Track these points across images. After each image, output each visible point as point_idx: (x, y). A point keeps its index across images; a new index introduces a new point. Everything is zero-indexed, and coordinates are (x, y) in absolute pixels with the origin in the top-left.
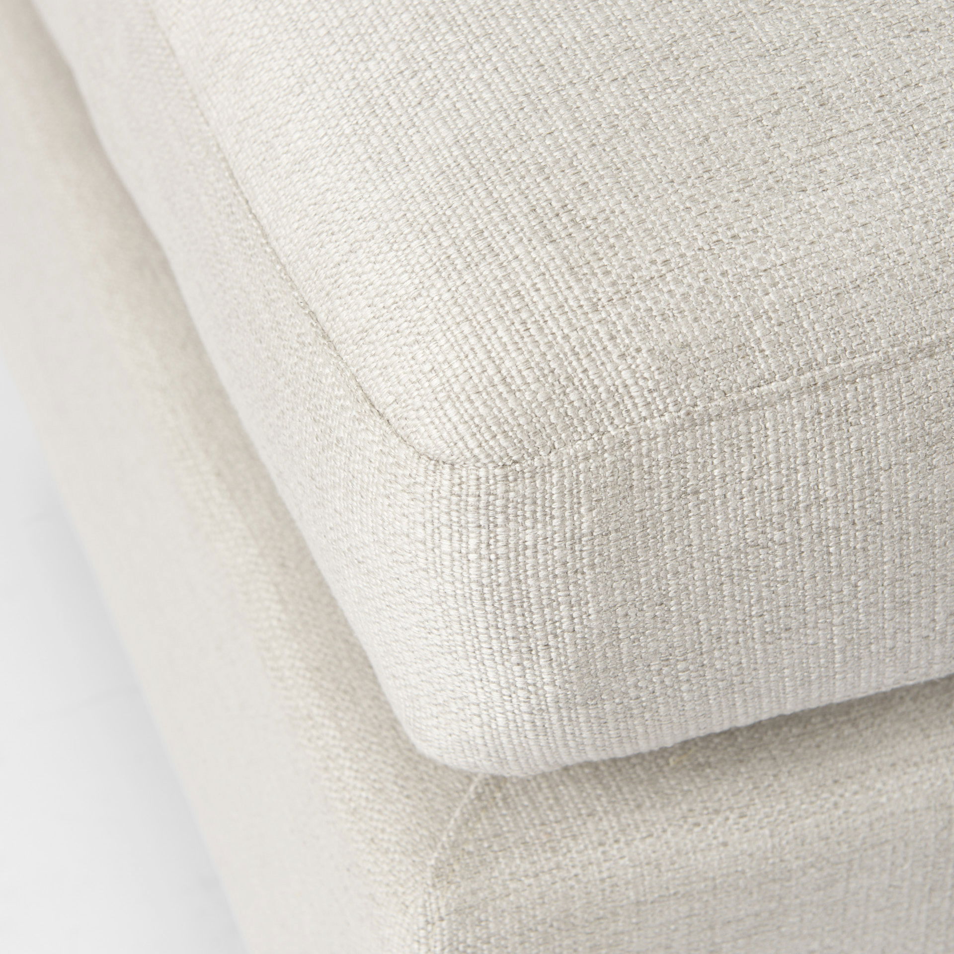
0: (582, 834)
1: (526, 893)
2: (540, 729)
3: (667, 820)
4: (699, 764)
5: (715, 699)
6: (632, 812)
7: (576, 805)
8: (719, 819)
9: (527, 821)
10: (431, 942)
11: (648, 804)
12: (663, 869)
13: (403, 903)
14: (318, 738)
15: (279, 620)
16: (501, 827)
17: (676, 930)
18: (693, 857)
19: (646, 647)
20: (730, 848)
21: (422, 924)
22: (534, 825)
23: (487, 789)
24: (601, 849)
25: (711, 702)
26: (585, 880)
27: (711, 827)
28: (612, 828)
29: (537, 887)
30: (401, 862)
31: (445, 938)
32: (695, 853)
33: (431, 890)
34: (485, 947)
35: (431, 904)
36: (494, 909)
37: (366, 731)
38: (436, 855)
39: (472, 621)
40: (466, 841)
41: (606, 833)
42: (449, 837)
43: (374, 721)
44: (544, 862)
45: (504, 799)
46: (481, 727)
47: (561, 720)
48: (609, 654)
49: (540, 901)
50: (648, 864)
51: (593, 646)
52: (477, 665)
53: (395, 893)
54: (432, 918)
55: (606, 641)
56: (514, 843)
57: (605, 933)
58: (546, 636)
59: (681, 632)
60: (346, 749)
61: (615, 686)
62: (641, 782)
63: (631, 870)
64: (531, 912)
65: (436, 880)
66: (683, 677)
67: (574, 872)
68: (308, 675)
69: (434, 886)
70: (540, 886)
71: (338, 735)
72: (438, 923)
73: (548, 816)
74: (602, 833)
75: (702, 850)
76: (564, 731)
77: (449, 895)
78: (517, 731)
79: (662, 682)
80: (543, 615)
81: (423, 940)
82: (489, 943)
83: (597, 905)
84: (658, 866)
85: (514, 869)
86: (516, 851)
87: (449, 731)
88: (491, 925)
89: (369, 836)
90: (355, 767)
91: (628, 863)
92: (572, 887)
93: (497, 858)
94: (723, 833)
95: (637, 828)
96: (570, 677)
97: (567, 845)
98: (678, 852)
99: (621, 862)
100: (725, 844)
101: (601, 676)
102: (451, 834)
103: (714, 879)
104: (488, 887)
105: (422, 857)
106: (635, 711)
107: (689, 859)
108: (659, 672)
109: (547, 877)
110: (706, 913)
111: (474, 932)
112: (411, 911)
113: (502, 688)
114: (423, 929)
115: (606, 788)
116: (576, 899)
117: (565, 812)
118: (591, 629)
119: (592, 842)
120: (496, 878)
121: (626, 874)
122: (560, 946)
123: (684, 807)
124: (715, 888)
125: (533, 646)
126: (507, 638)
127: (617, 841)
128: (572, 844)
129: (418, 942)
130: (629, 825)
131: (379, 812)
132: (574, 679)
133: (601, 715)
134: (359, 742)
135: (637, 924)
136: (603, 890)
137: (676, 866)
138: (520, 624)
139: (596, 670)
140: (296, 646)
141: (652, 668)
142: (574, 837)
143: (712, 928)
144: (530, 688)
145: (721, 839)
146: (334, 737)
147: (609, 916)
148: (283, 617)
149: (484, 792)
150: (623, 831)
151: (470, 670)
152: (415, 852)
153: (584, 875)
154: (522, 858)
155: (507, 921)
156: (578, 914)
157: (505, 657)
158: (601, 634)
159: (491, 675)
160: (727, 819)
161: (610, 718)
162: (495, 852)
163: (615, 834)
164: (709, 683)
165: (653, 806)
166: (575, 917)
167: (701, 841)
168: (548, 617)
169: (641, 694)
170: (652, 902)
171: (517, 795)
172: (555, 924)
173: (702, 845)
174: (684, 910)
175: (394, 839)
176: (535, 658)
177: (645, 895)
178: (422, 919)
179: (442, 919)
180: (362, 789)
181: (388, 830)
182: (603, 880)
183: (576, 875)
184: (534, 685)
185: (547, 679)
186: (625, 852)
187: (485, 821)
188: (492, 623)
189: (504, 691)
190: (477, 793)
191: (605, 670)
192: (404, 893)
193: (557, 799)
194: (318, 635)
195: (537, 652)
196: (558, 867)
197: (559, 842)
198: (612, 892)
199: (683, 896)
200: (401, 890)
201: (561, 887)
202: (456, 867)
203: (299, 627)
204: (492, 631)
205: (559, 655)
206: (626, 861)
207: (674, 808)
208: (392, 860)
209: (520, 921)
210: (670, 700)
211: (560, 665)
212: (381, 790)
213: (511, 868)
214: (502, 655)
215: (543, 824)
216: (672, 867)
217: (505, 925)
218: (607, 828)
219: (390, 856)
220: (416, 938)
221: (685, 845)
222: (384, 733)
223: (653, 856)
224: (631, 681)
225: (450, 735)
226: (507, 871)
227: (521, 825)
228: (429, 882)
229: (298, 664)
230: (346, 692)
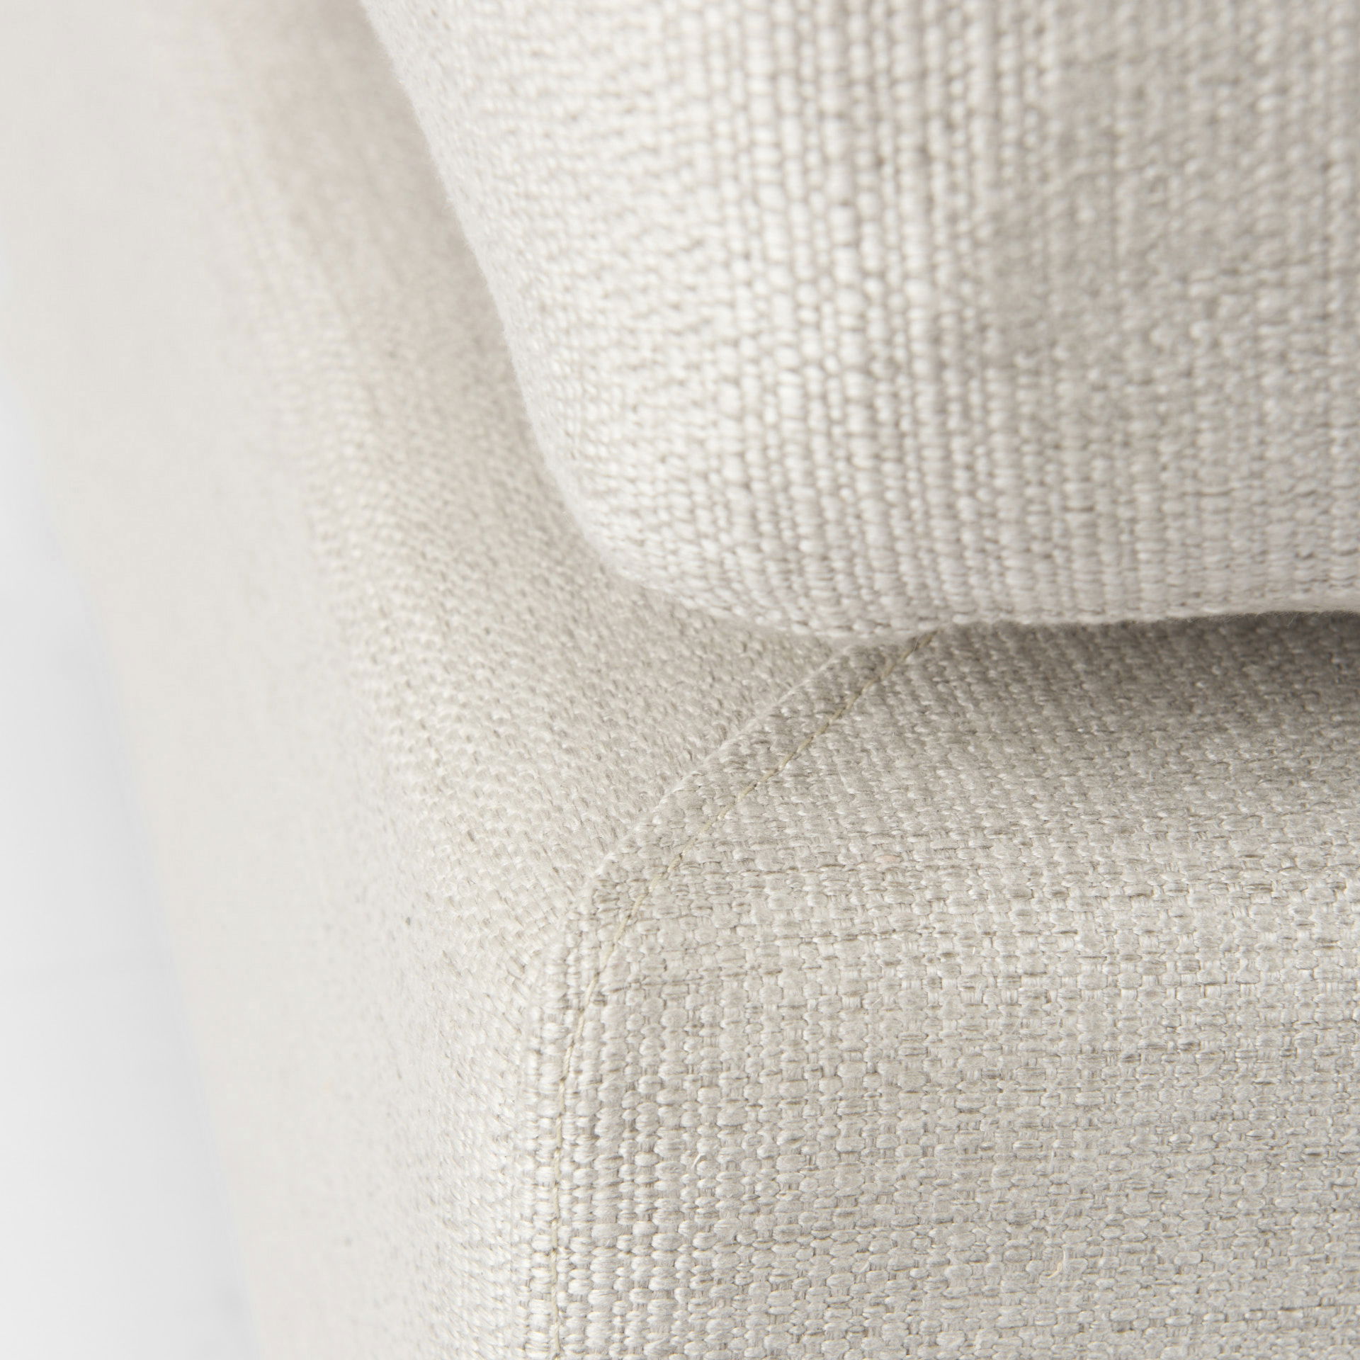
0: (977, 868)
1: (820, 977)
2: (886, 434)
3: (1190, 867)
4: (1285, 771)
5: (1346, 444)
6: (1107, 839)
7: (971, 810)
8: (1318, 884)
9: (845, 824)
10: (570, 1058)
11: (1148, 829)
12: (1165, 978)
13: (515, 960)
14: (394, 651)
15: (360, 446)
16: (781, 828)
17: (1181, 1147)
18: (1243, 963)
19: (1181, 212)
20: (1338, 957)
21: (551, 1007)
22: (863, 835)
23: (761, 750)
24: (1017, 906)
25: (1335, 450)
26: (968, 970)
27: (1295, 899)
28: (1052, 864)
29: (848, 966)
30: (525, 871)
31: (605, 1051)
32: (1248, 951)
33: (585, 926)
34: (702, 1094)
35: (578, 960)
36: (736, 999)
37: (502, 633)
38: (611, 856)
39: (736, 55)
40: (691, 840)
41: (1036, 874)
42: (650, 825)
43: (527, 617)
44: (873, 912)
45: (799, 775)
46: (739, 418)
47: (941, 409)
48: (1086, 215)
49: (854, 1001)
50: (1129, 958)
51: (1044, 178)
52: (739, 203)
53: (501, 939)
54: (579, 994)
55: (1080, 166)
56: (806, 861)
57: (1004, 1118)
58: (924, 119)
59: (1278, 187)
60: (447, 668)
61: (1092, 325)
62: (1138, 786)
63: (1086, 967)
64: (827, 1026)
65: (601, 907)
66: (1271, 342)
67: (944, 946)
68: (398, 536)
69: (593, 917)
70: (857, 965)
71: (437, 639)
72: (591, 1008)
73: (900, 821)
74: (1026, 872)
75: (1268, 948)
76: (947, 456)
77: (627, 943)
78: (829, 435)
79: (1215, 345)
80: (921, 52)
81: (549, 1050)
82: (713, 1085)
83: (994, 1037)
84: (1154, 967)
85: (797, 916)
86: (809, 879)
87: (662, 447)
88: (724, 1040)
89: (464, 828)
90: (461, 697)
91: (1080, 947)
92: (935, 982)
93: (759, 887)
94: (1324, 918)
95: (1114, 874)
96: (977, 263)
97: (938, 885)
98: (1208, 943)
99: (1065, 943)
100: (1327, 944)
101: (1058, 280)
102: (656, 821)
103: (1289, 1027)
104: (728, 944)
105: (576, 862)
106: (1137, 427)
107: (1233, 966)
108: (1211, 306)
109: (878, 947)
110: (1261, 1116)
111: (679, 1050)
112: (531, 976)
113: (798, 282)
114: (553, 1019)
115: (1053, 788)
116: (940, 1013)
117: (942, 819)
118: (1044, 119)
119: (998, 889)
120: (750, 926)
121: (1073, 974)
122: (890, 1129)
123: (1236, 846)
124: (1289, 1052)
125: (886, 150)
126: (821, 115)
127: (1060, 894)
128: (948, 884)
129: (539, 1052)
130: (1094, 866)
131: (498, 778)
132: (986, 271)
133: (1046, 414)
134: (484, 652)
135: (1087, 1108)
136: (1013, 1004)
137: (1200, 977)
138: (859, 71)
139: (1047, 260)
140: (384, 487)
141: (1195, 290)
142: (956, 870)
143: (1271, 1163)
144: (873, 287)
145: (1317, 931)
146: (429, 645)
147: (1019, 1073)
148: (370, 439)
149: (753, 756)
150: (1079, 877)
151: (722, 223)
152: (565, 854)
153: (969, 957)
154: (820, 893)
155: (764, 1037)
156: (942, 1052)
157: (815, 178)
158: (1067, 142)
159: (774, 237)
160: (1338, 887)
161: (1068, 428)
162: (759, 873)
163: (1056, 879)
164: (1336, 382)
165: (1160, 835)
166: (935, 1061)
167: (1268, 929)
168: (934, 60)
169: (1158, 372)
170: (1129, 1059)
171: (832, 772)
172: (882, 1068)
173: (1271, 938)
174: (1207, 1094)
175: (518, 828)
176: (888, 189)
177: (1114, 1036)
178: (553, 994)
179: (602, 1000)
180: (469, 739)
181: (511, 811)
182: (1013, 979)
183: (947, 955)
184: (882, 275)
185: (916, 261)
186: (1077, 922)
187: (743, 810)
188: (787, 61)
189: (806, 295)
190: (734, 753)
191: (1070, 263)
192: (519, 935)
193: (927, 793)
194: (438, 471)
195: (897, 172)
196: (908, 927)
197: (917, 875)
198: (1033, 1012)
199: (1209, 1057)
200: (513, 927)
201: (909, 977)
202: (656, 888)
203: (400, 456)
204: (786, 85)
205: (953, 188)
206: (1076, 943)
207: (1209, 845)
208: (506, 870)
209: (796, 1044)
210: (1230, 412)
211: (953, 219)
212: (511, 740)
213: (789, 912)
214: (806, 171)
215: (884, 834)
216: (1187, 977)
217: (758, 1046)
218: (1041, 863)
219: (505, 862)
220: (535, 1043)
221: (1227, 929)
222: (544, 638)
223: (1145, 941)
224: (1132, 321)
225: (663, 460)
226: (780, 917)
227: (832, 830)
228: (583, 909)
229: (380, 518)
230: (473, 566)
